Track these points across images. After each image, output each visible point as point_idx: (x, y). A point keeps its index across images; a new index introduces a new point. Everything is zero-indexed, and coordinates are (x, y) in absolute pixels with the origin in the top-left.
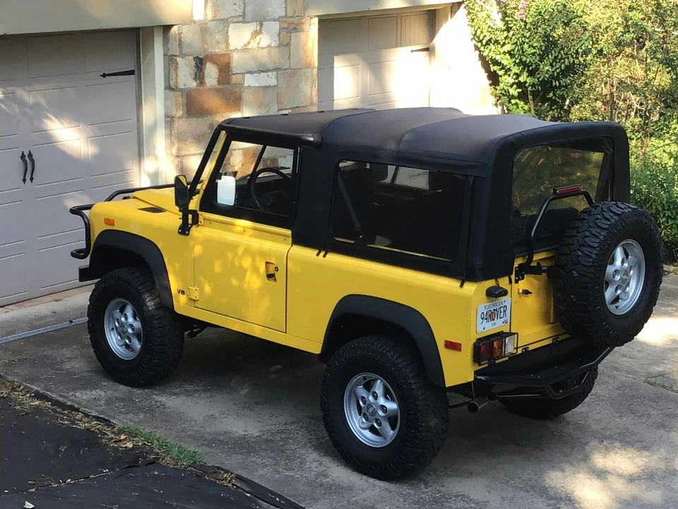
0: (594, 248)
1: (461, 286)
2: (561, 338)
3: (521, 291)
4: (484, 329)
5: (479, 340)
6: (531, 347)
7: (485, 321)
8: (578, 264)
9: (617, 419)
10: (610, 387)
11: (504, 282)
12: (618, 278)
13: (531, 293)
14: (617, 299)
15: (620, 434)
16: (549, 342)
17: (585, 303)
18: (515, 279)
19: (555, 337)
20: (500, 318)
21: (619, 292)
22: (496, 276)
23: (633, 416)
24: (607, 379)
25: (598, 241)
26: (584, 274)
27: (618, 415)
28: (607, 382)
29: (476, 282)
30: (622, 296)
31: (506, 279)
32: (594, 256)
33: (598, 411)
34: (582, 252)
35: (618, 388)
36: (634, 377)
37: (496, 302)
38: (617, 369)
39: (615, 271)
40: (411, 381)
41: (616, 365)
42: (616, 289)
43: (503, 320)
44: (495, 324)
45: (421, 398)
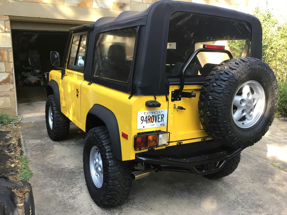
0: (225, 81)
1: (130, 98)
2: (208, 139)
3: (177, 107)
4: (144, 127)
5: (139, 134)
6: (184, 142)
7: (145, 122)
8: (213, 92)
9: (251, 184)
10: (253, 165)
11: (161, 99)
12: (244, 104)
13: (185, 109)
14: (243, 119)
15: (249, 193)
16: (199, 140)
17: (216, 117)
18: (172, 99)
19: (203, 138)
20: (158, 122)
21: (244, 114)
22: (155, 94)
23: (260, 183)
24: (252, 161)
25: (228, 76)
26: (217, 98)
27: (252, 181)
28: (252, 162)
29: (137, 95)
30: (247, 117)
31: (164, 98)
32: (224, 86)
33: (242, 178)
34: (216, 83)
35: (257, 166)
36: (266, 161)
37: (155, 111)
38: (259, 156)
39: (242, 100)
40: (107, 154)
41: (259, 155)
42: (243, 111)
43: (161, 123)
44: (154, 125)
45: (110, 165)
